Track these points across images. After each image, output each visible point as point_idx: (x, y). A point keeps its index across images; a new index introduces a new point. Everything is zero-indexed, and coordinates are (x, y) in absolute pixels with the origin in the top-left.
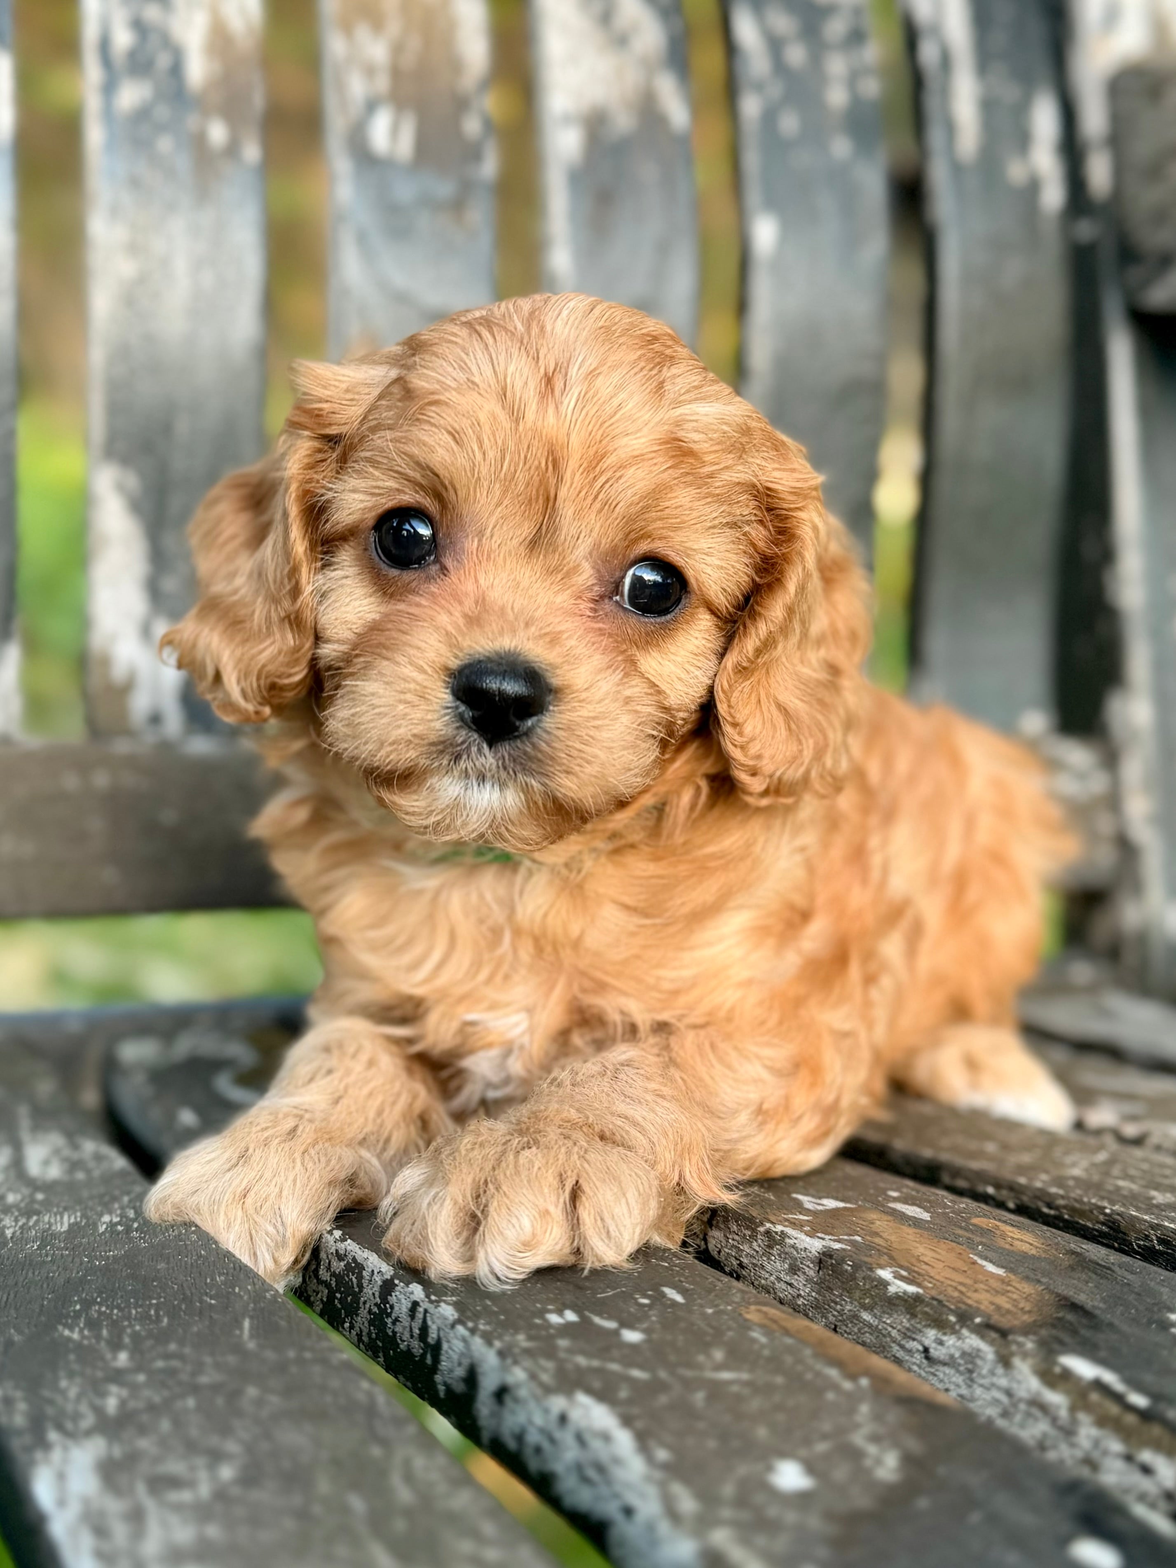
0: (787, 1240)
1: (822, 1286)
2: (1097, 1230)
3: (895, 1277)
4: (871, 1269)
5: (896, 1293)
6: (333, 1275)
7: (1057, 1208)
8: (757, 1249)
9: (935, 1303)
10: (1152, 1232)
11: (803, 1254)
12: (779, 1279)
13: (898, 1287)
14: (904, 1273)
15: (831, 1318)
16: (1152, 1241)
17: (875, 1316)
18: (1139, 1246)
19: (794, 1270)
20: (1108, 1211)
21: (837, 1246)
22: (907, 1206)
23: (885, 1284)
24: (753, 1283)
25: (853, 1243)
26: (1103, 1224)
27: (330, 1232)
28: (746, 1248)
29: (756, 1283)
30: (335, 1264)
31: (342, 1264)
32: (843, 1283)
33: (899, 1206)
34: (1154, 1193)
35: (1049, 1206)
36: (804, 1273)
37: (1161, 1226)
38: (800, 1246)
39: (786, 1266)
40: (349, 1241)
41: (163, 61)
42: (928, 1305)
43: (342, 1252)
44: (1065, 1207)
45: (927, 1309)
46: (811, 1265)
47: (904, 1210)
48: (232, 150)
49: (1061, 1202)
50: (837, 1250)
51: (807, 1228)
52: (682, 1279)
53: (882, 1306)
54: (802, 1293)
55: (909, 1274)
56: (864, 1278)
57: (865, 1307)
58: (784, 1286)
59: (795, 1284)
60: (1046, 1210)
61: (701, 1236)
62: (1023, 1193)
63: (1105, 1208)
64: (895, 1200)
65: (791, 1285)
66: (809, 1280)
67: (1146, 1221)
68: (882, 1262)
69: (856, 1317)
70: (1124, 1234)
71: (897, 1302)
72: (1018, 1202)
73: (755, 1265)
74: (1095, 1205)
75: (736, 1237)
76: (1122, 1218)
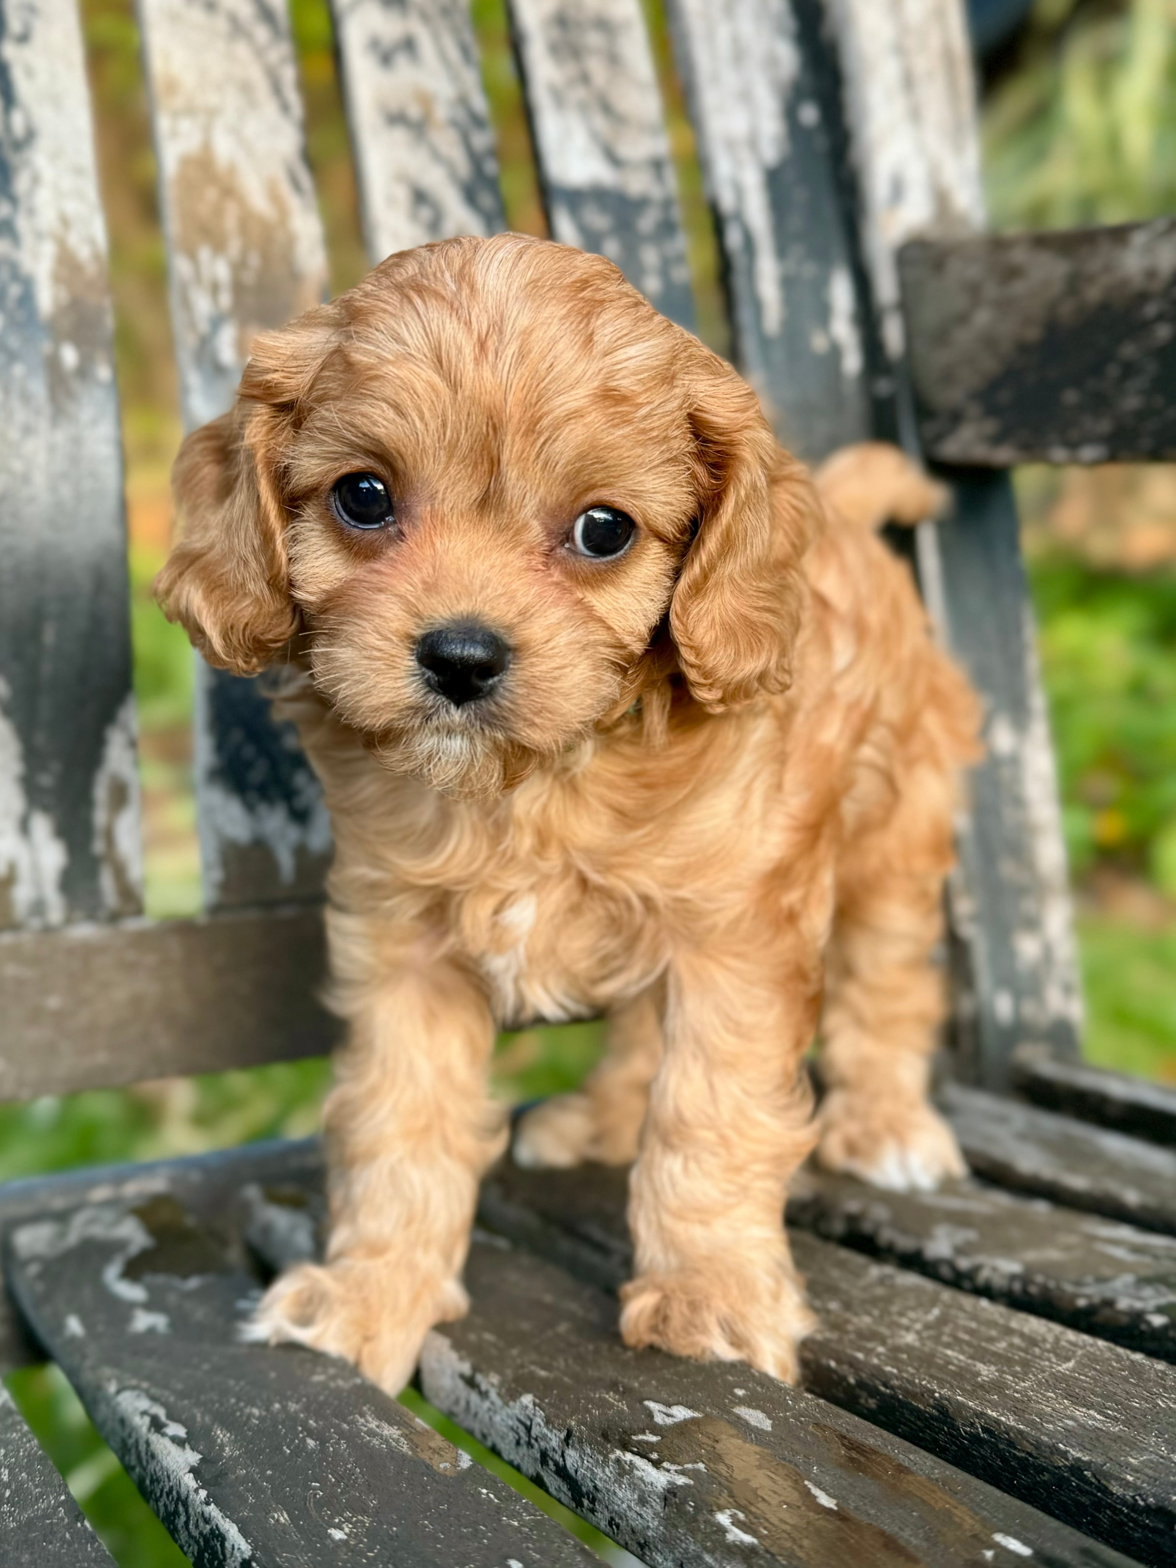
0: (636, 1472)
1: (667, 1521)
2: (928, 1413)
3: (733, 1524)
4: (711, 1512)
5: (734, 1542)
6: (201, 1533)
7: (892, 1388)
8: (609, 1475)
9: (768, 1556)
10: (977, 1420)
11: (650, 1488)
12: (629, 1507)
13: (736, 1535)
14: (741, 1516)
15: (677, 1554)
16: (977, 1428)
17: (716, 1560)
18: (966, 1432)
19: (643, 1501)
20: (937, 1395)
21: (681, 1480)
22: (751, 1411)
23: (722, 1530)
24: (607, 1507)
25: (696, 1475)
26: (933, 1408)
27: (196, 1491)
28: (598, 1471)
29: (610, 1507)
30: (201, 1524)
31: (208, 1527)
32: (686, 1522)
33: (744, 1412)
34: (980, 1366)
35: (886, 1385)
36: (652, 1507)
37: (985, 1414)
38: (648, 1479)
39: (636, 1497)
40: (213, 1505)
41: (14, 291)
42: (763, 1558)
43: (207, 1515)
44: (900, 1387)
45: (761, 1562)
46: (658, 1500)
47: (747, 1417)
48: (84, 372)
49: (895, 1382)
50: (681, 1487)
51: (654, 1456)
52: (530, 1545)
53: (722, 1552)
54: (651, 1525)
55: (746, 1516)
56: (705, 1522)
57: (706, 1549)
58: (635, 1516)
59: (645, 1515)
60: (882, 1388)
61: (560, 1452)
62: (862, 1370)
63: (935, 1391)
64: (741, 1401)
65: (640, 1515)
66: (656, 1514)
67: (970, 1408)
68: (722, 1502)
69: (699, 1558)
70: (953, 1419)
71: (734, 1550)
72: (858, 1378)
73: (608, 1490)
74: (925, 1387)
75: (590, 1460)
76: (950, 1404)
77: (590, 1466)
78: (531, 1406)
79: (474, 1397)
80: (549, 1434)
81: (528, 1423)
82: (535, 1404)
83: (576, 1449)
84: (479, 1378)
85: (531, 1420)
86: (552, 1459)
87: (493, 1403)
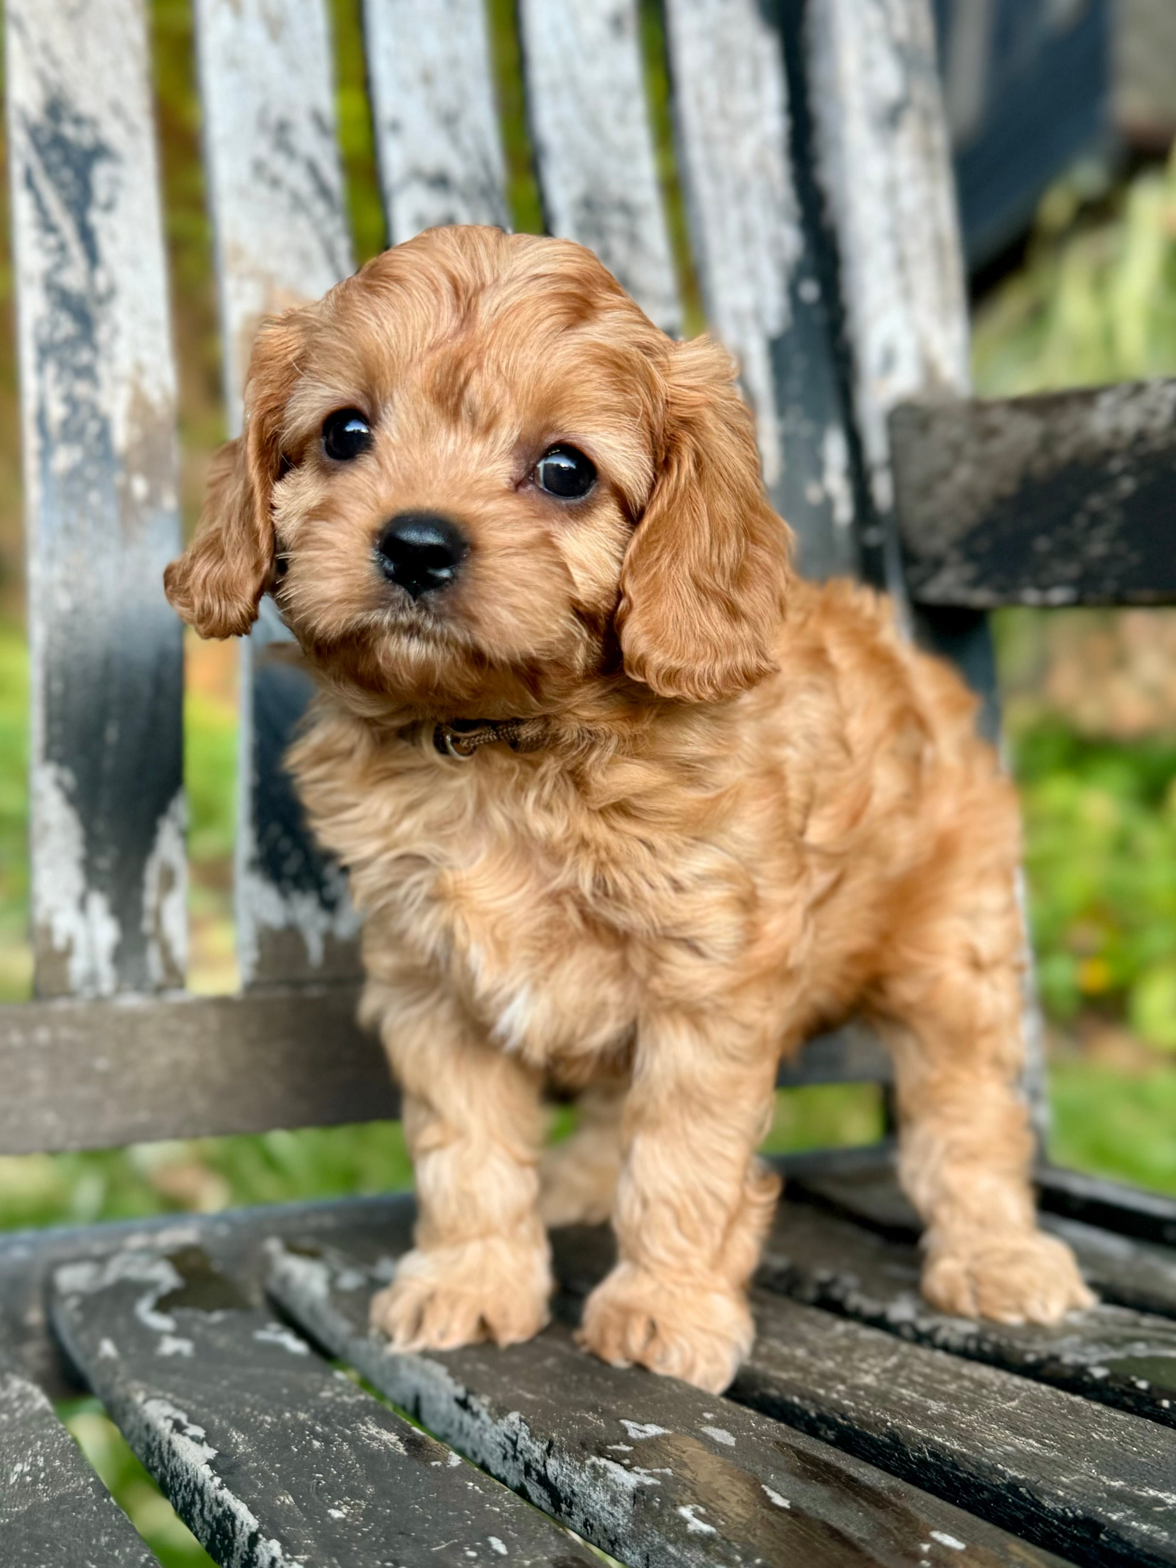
0: (609, 1474)
1: (636, 1519)
2: (880, 1441)
3: (694, 1516)
4: (675, 1506)
5: (694, 1531)
6: (214, 1517)
7: (849, 1419)
8: (585, 1479)
9: (724, 1542)
10: (924, 1445)
11: (621, 1488)
12: (602, 1508)
13: (697, 1526)
14: (702, 1510)
15: (644, 1548)
16: (924, 1453)
17: (678, 1550)
18: (914, 1457)
19: (614, 1501)
20: (889, 1424)
21: (649, 1481)
22: (717, 1430)
23: (684, 1522)
24: (582, 1510)
25: (663, 1477)
26: (886, 1436)
27: (211, 1479)
28: (576, 1477)
29: (585, 1510)
30: (215, 1508)
31: (221, 1510)
32: (652, 1517)
33: (710, 1431)
34: (931, 1403)
35: (844, 1418)
36: (622, 1505)
37: (931, 1440)
38: (619, 1481)
39: (608, 1497)
40: (226, 1490)
41: (93, 427)
42: (719, 1544)
43: (220, 1499)
44: (856, 1419)
45: (718, 1548)
46: (628, 1499)
47: (713, 1435)
48: (152, 500)
49: (852, 1414)
50: (649, 1486)
51: (627, 1462)
52: (509, 1527)
53: (683, 1542)
54: (621, 1522)
55: (707, 1511)
56: (669, 1515)
57: (671, 1542)
58: (607, 1516)
59: (616, 1514)
60: (840, 1420)
61: (542, 1463)
62: (822, 1404)
63: (887, 1421)
64: (708, 1423)
65: (612, 1514)
66: (626, 1512)
67: (919, 1435)
68: (685, 1498)
69: (662, 1549)
70: (903, 1445)
71: (694, 1539)
72: (818, 1412)
73: (584, 1494)
74: (878, 1417)
75: (569, 1467)
76: (901, 1431)
77: (568, 1472)
78: (517, 1422)
79: (467, 1418)
80: (533, 1447)
81: (514, 1438)
82: (521, 1420)
83: (556, 1458)
84: (472, 1400)
85: (517, 1435)
86: (535, 1470)
87: (483, 1422)
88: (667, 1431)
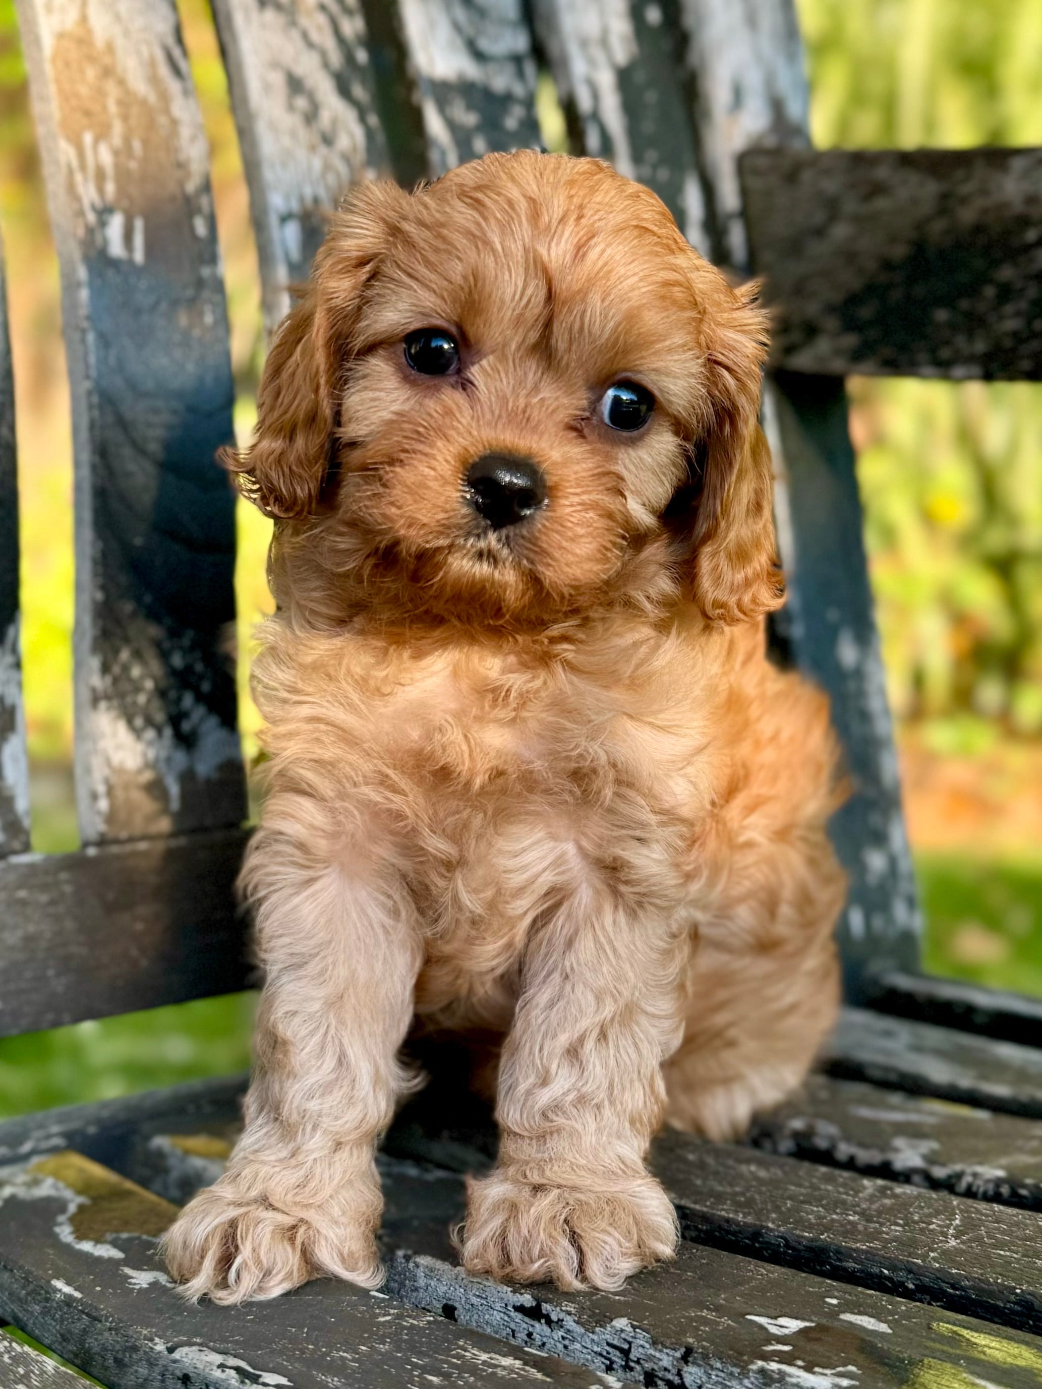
0: (786, 1379)
2: (1008, 1309)
7: (963, 1289)
8: (750, 1386)
20: (1018, 1291)
21: (844, 1382)
22: (858, 1317)
25: (855, 1377)
26: (1015, 1303)
28: (733, 1384)
33: (851, 1318)
35: (953, 1287)
38: (806, 1385)
44: (973, 1288)
47: (859, 1322)
49: (964, 1283)
51: (801, 1363)
60: (949, 1291)
61: (674, 1371)
63: (1014, 1288)
64: (842, 1309)
74: (1002, 1285)
75: (721, 1374)
76: (1036, 1298)
77: (720, 1379)
78: (629, 1329)
79: (540, 1328)
80: (658, 1355)
81: (626, 1346)
82: (633, 1326)
83: (699, 1366)
84: (546, 1307)
85: (630, 1343)
86: (661, 1379)
87: (568, 1331)
88: (807, 1324)
